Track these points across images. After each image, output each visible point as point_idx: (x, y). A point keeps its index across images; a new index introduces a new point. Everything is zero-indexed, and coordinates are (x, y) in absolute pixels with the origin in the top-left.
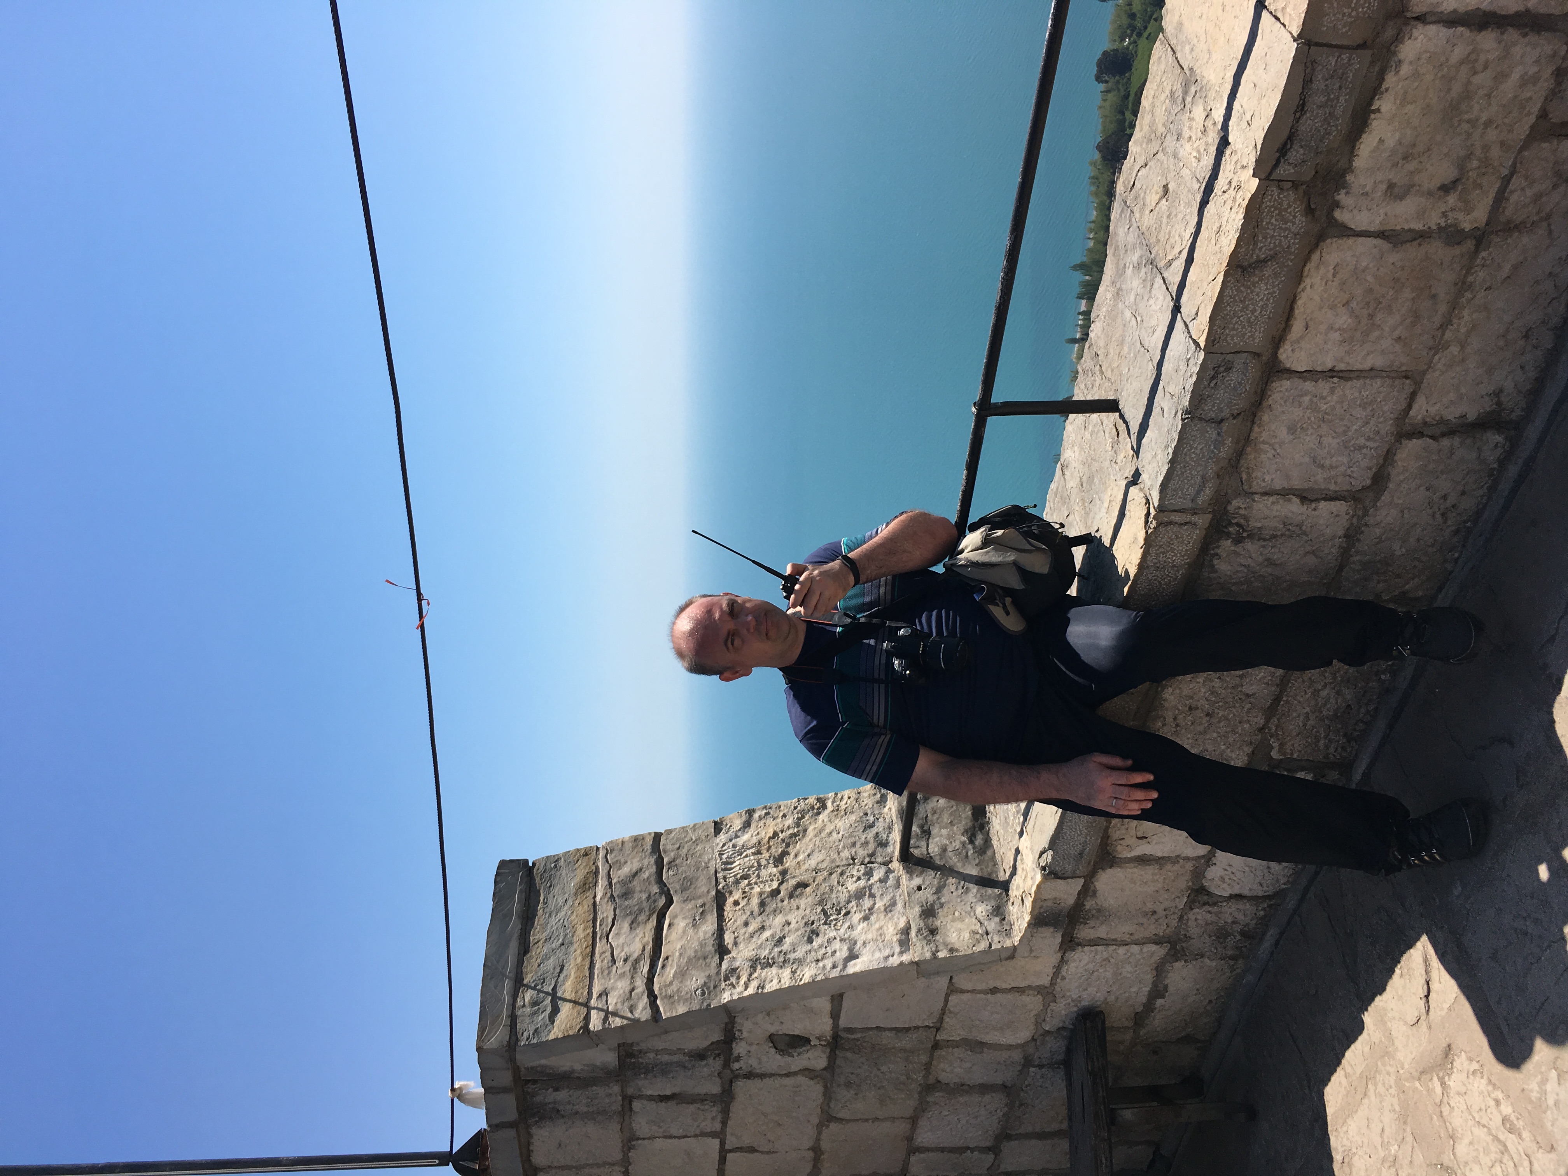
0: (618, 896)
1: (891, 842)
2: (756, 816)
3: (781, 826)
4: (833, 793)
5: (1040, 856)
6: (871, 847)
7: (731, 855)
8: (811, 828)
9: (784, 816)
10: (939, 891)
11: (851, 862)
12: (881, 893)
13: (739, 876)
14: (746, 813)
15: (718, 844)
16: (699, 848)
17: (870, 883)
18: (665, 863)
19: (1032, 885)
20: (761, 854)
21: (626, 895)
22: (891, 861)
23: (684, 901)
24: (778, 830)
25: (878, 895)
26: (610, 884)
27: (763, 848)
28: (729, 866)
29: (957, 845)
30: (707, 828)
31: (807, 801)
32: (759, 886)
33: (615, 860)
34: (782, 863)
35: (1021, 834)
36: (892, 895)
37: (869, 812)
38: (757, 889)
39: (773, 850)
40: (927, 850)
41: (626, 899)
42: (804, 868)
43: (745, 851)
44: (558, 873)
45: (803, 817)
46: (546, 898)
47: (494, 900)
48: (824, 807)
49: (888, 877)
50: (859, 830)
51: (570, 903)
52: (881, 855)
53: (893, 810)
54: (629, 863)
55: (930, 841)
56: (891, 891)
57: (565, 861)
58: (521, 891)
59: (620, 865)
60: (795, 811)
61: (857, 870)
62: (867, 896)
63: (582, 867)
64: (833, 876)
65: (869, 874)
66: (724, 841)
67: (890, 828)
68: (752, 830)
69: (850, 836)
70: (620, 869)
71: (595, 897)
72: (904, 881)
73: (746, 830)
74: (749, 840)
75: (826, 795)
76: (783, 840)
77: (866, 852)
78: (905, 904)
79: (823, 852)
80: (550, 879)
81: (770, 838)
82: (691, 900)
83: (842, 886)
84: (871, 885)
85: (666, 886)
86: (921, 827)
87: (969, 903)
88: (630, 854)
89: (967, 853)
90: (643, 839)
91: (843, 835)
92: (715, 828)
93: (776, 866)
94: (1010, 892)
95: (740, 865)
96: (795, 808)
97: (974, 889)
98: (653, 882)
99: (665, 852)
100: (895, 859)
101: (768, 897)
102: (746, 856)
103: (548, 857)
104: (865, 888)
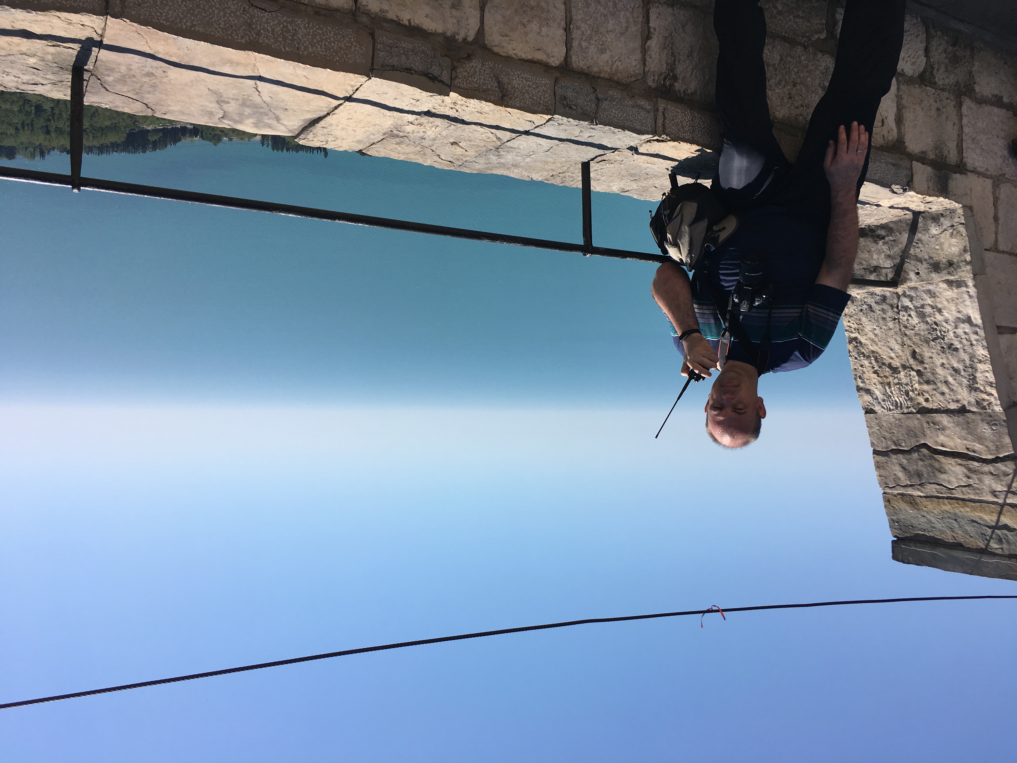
0: (920, 481)
1: (883, 293)
2: (861, 385)
3: (869, 369)
4: (846, 332)
5: (895, 193)
6: (885, 307)
7: (890, 402)
8: (871, 348)
9: (862, 366)
10: (920, 261)
11: (897, 320)
12: (920, 300)
13: (906, 398)
14: (860, 392)
15: (883, 412)
16: (885, 424)
17: (913, 308)
18: (896, 448)
19: (917, 197)
20: (890, 382)
21: (919, 475)
22: (897, 293)
23: (925, 435)
24: (872, 370)
25: (922, 302)
26: (911, 486)
27: (885, 381)
28: (899, 404)
29: (885, 248)
30: (870, 418)
31: (851, 350)
32: (914, 384)
33: (893, 482)
34: (897, 368)
35: (878, 205)
36: (922, 293)
37: (860, 308)
38: (917, 386)
39: (887, 374)
40: (889, 268)
41: (923, 475)
42: (901, 353)
43: (888, 393)
44: (903, 521)
45: (863, 353)
46: (920, 530)
47: (922, 565)
48: (855, 339)
49: (908, 295)
50: (874, 315)
51: (925, 514)
52: (892, 300)
53: (859, 291)
54: (895, 472)
55: (882, 266)
56: (919, 293)
57: (893, 516)
58: (915, 547)
59: (897, 479)
60: (859, 358)
61: (903, 316)
62: (923, 310)
63: (898, 505)
64: (907, 333)
65: (906, 309)
66: (880, 408)
67: (872, 294)
68: (872, 388)
69: (878, 321)
70: (900, 479)
71: (920, 496)
72: (912, 284)
73: (872, 392)
74: (880, 390)
75: (847, 337)
76: (880, 367)
77: (890, 310)
78: (930, 283)
79: (889, 340)
80: (907, 526)
81: (878, 376)
82: (924, 431)
83: (915, 327)
84: (915, 307)
85: (913, 448)
86: (871, 272)
87: (929, 239)
88: (889, 471)
89: (892, 240)
90: (878, 462)
91: (877, 326)
92: (871, 413)
93: (900, 372)
94: (922, 210)
95: (898, 397)
96: (856, 358)
97: (918, 235)
98: (910, 456)
99: (887, 448)
100: (895, 290)
101: (922, 378)
102: (892, 392)
103: (890, 527)
104: (917, 312)
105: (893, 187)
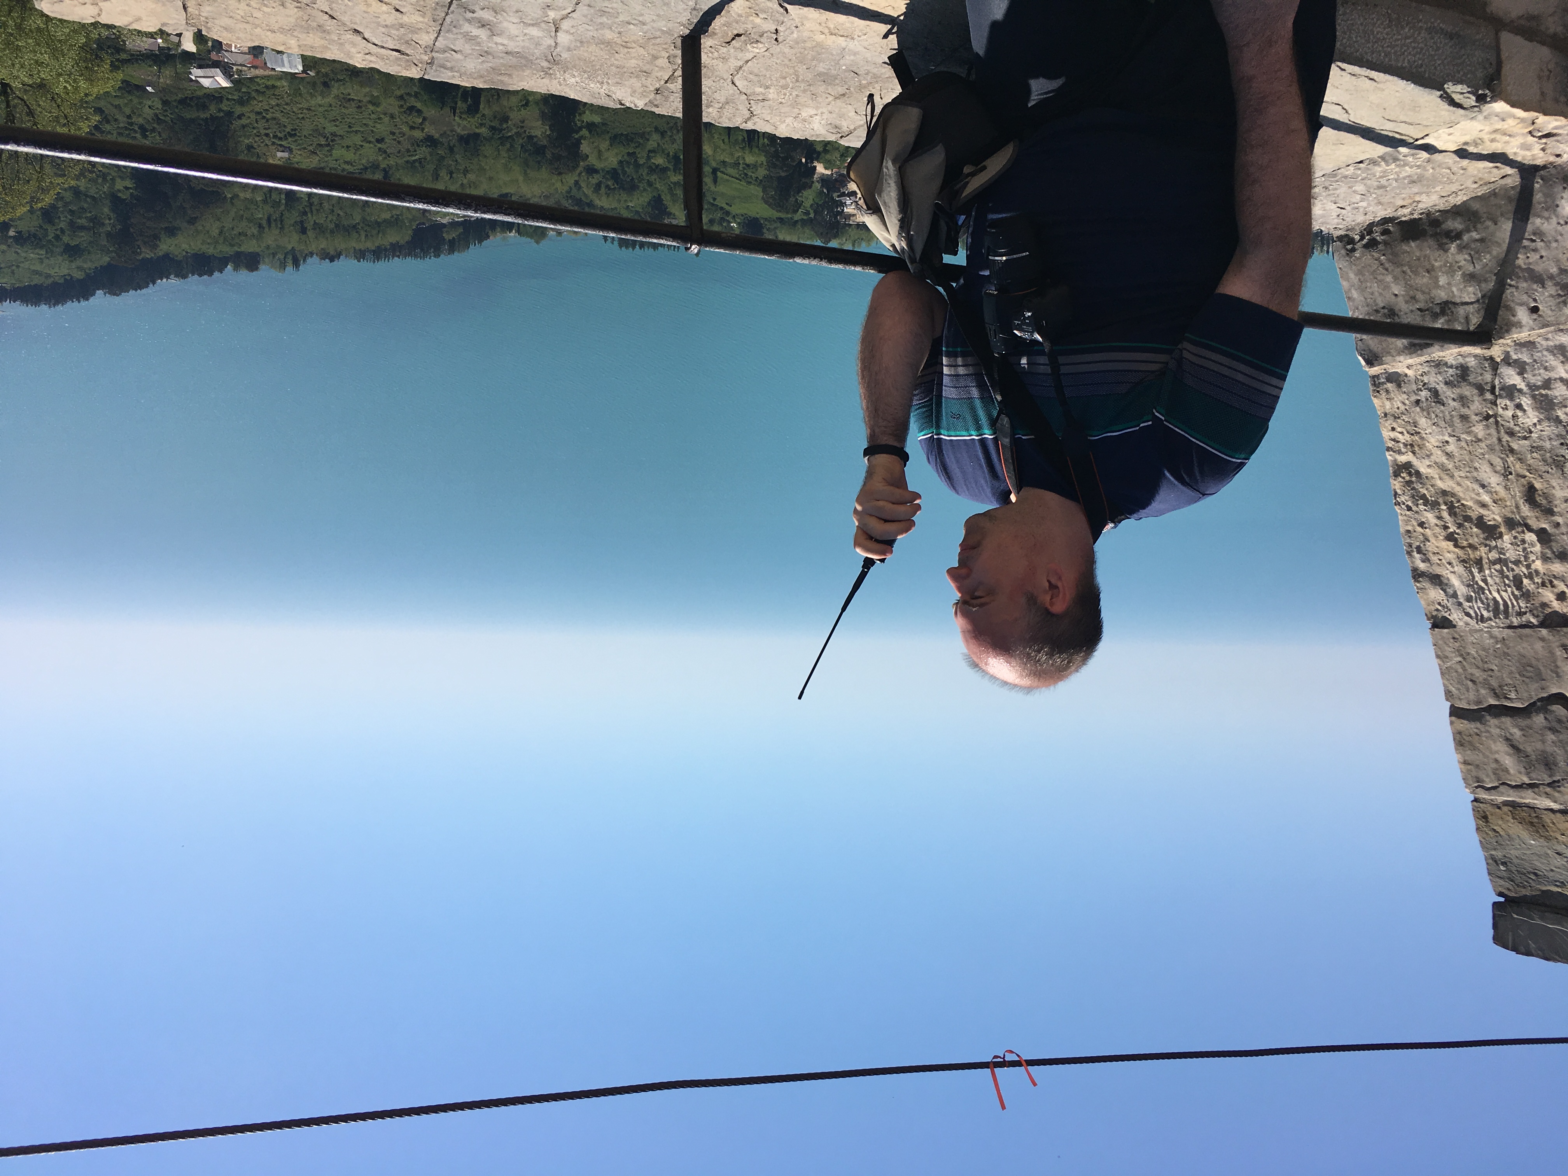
0: (1550, 776)
1: (1461, 360)
2: (1422, 566)
3: (1438, 530)
4: (1387, 453)
5: (1459, 106)
6: (1467, 391)
7: (1483, 603)
8: (1440, 484)
9: (1422, 525)
10: (1538, 279)
11: (1492, 420)
12: (1542, 371)
13: (1516, 593)
14: (1419, 582)
15: (1467, 624)
16: (1473, 652)
17: (1525, 389)
18: (1497, 703)
19: (1514, 117)
20: (1481, 558)
21: (1548, 764)
22: (1491, 359)
23: (1558, 676)
24: (1444, 533)
25: (1546, 375)
26: (1531, 786)
27: (1472, 556)
28: (1502, 607)
29: (1462, 259)
30: (1443, 638)
31: (1399, 491)
32: (1534, 561)
33: (1493, 777)
34: (1496, 527)
35: (1429, 149)
36: (1545, 353)
37: (1414, 398)
38: (1538, 565)
39: (1475, 541)
40: (1472, 303)
41: (1556, 764)
42: (1502, 493)
43: (1477, 583)
44: (1515, 861)
45: (1423, 497)
46: (1554, 883)
47: (1555, 960)
48: (1408, 466)
49: (1516, 361)
50: (1442, 412)
51: (1561, 848)
52: (1481, 374)
53: (1410, 361)
54: (1497, 756)
55: (1458, 300)
56: (1539, 354)
57: (1495, 849)
58: (1542, 919)
59: (1500, 770)
60: (1414, 508)
61: (1505, 410)
62: (1549, 392)
63: (1504, 826)
64: (1515, 446)
65: (1511, 391)
66: (1461, 615)
67: (1439, 365)
68: (1445, 572)
69: (1451, 424)
70: (1507, 771)
71: (1552, 810)
72: (1522, 335)
73: (1446, 581)
74: (1460, 577)
75: (1390, 463)
76: (1460, 526)
77: (1476, 398)
78: (1562, 330)
79: (1477, 465)
80: (1524, 874)
81: (1456, 546)
82: (1557, 667)
83: (1531, 432)
84: (1528, 385)
85: (1535, 703)
86: (1435, 316)
87: (1559, 228)
88: (1483, 754)
89: (1477, 240)
90: (1460, 733)
91: (1450, 435)
92: (1443, 627)
93: (1501, 536)
94: (1539, 162)
95: (1498, 592)
96: (1409, 509)
97: (1536, 222)
98: (1527, 722)
99: (1479, 702)
100: (1487, 353)
101: (1550, 548)
102: (1485, 581)
103: (1489, 874)
104: (1534, 397)
105: (1450, 87)
